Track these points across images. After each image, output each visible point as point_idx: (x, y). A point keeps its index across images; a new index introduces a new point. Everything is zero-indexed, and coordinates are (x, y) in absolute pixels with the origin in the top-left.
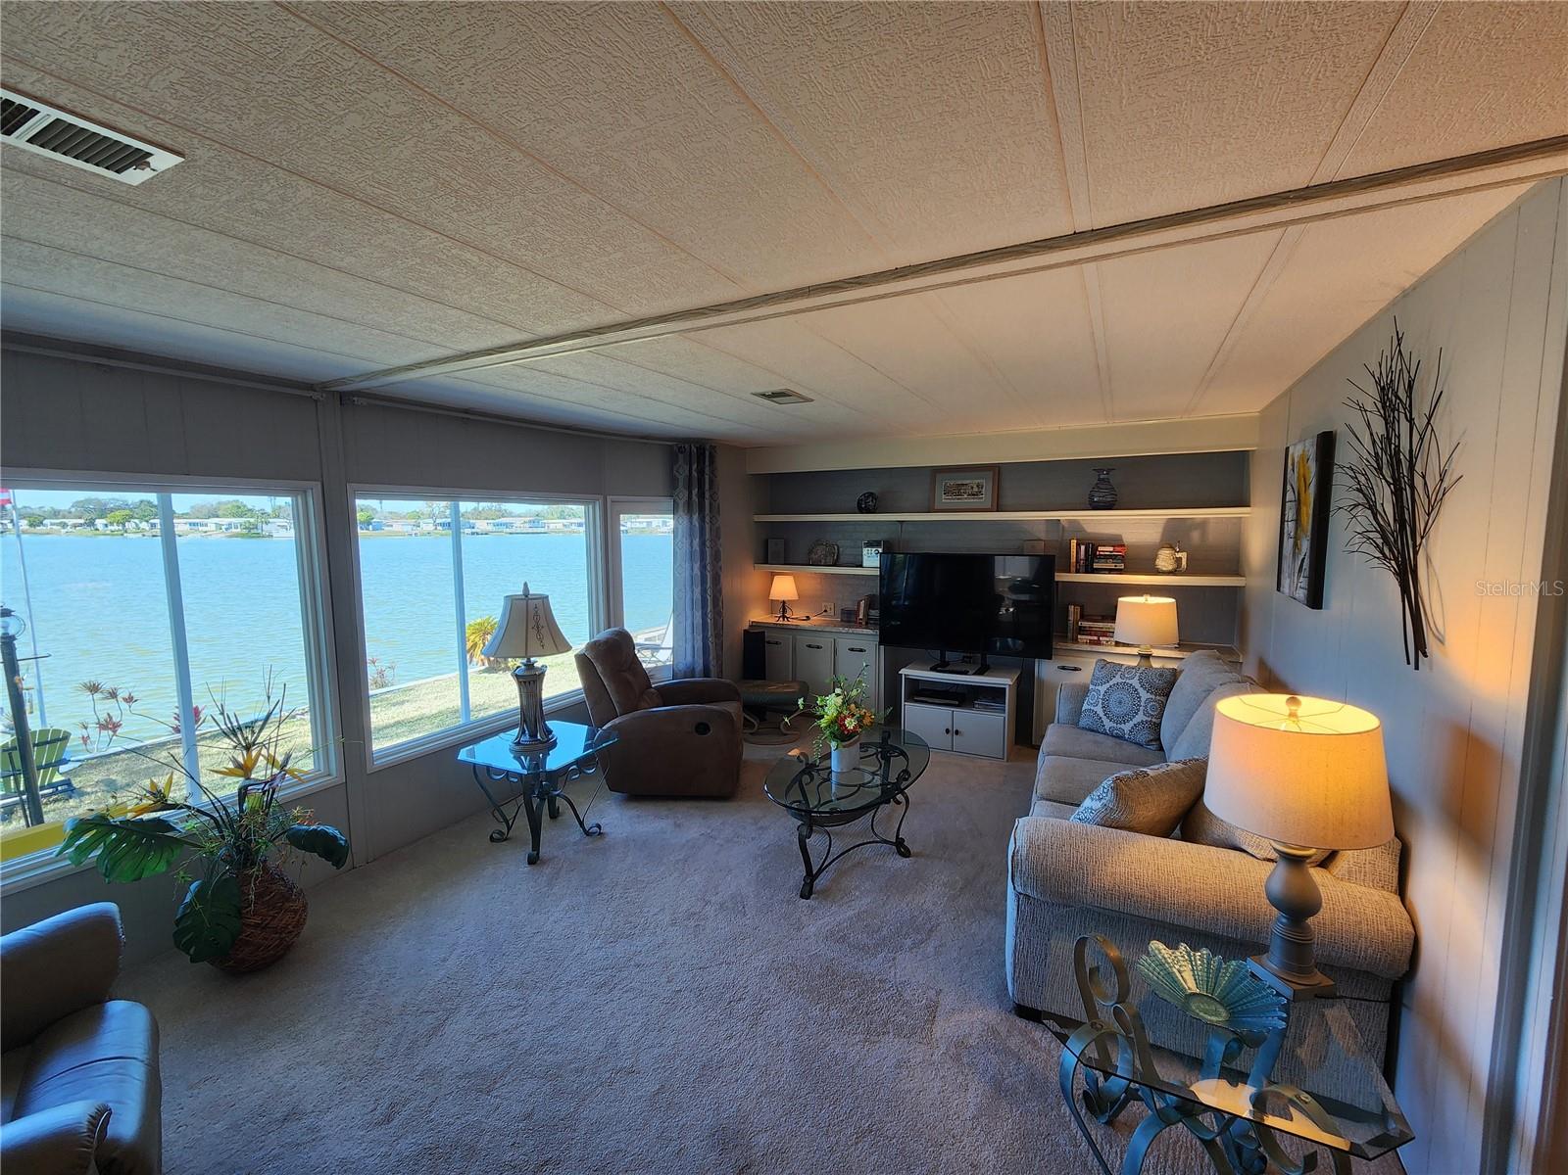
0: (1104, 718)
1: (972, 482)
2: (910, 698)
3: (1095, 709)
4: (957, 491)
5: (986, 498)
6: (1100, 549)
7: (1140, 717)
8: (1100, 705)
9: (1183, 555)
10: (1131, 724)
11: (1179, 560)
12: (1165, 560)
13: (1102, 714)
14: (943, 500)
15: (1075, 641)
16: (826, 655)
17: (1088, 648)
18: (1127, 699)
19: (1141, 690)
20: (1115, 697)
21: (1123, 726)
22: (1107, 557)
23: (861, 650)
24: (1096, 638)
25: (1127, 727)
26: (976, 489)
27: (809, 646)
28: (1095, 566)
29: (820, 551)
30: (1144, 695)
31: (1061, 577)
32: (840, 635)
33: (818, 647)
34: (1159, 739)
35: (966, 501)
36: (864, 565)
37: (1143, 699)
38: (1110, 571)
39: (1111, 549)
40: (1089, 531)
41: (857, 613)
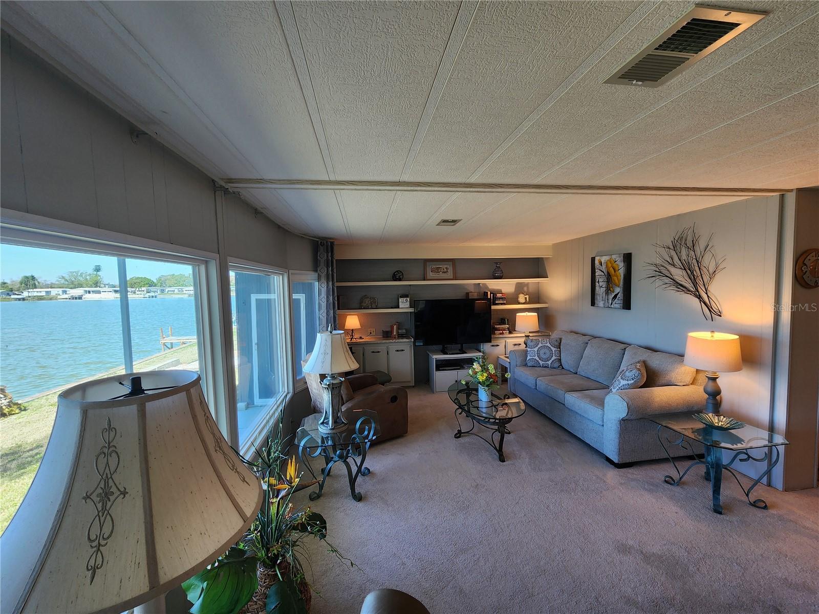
0: (539, 361)
1: (444, 266)
2: (438, 369)
3: (535, 358)
4: (437, 270)
5: (450, 274)
6: (497, 295)
7: (554, 358)
8: (536, 356)
9: (527, 296)
10: (551, 361)
11: (526, 298)
12: (522, 298)
13: (538, 359)
14: (430, 274)
15: (495, 334)
16: (383, 355)
17: (501, 336)
18: (547, 351)
19: (552, 348)
20: (542, 352)
21: (548, 362)
22: (500, 298)
23: (402, 350)
24: (501, 332)
25: (549, 362)
26: (445, 270)
27: (373, 352)
28: (497, 302)
29: (367, 302)
30: (553, 349)
31: (493, 307)
32: (391, 344)
33: (378, 352)
34: (561, 365)
35: (442, 275)
36: (400, 307)
37: (553, 351)
38: (502, 304)
39: (501, 295)
40: (490, 288)
41: (392, 331)
